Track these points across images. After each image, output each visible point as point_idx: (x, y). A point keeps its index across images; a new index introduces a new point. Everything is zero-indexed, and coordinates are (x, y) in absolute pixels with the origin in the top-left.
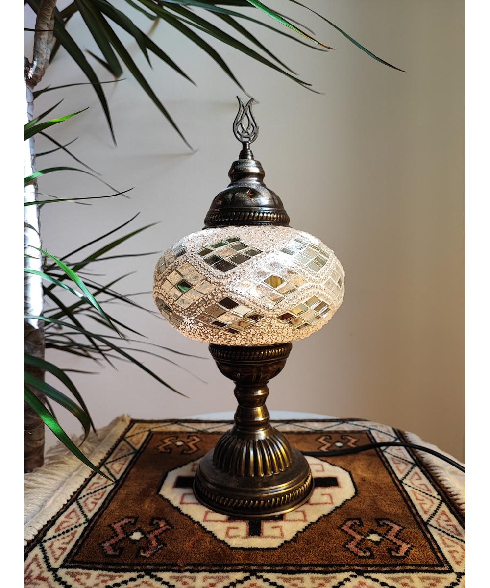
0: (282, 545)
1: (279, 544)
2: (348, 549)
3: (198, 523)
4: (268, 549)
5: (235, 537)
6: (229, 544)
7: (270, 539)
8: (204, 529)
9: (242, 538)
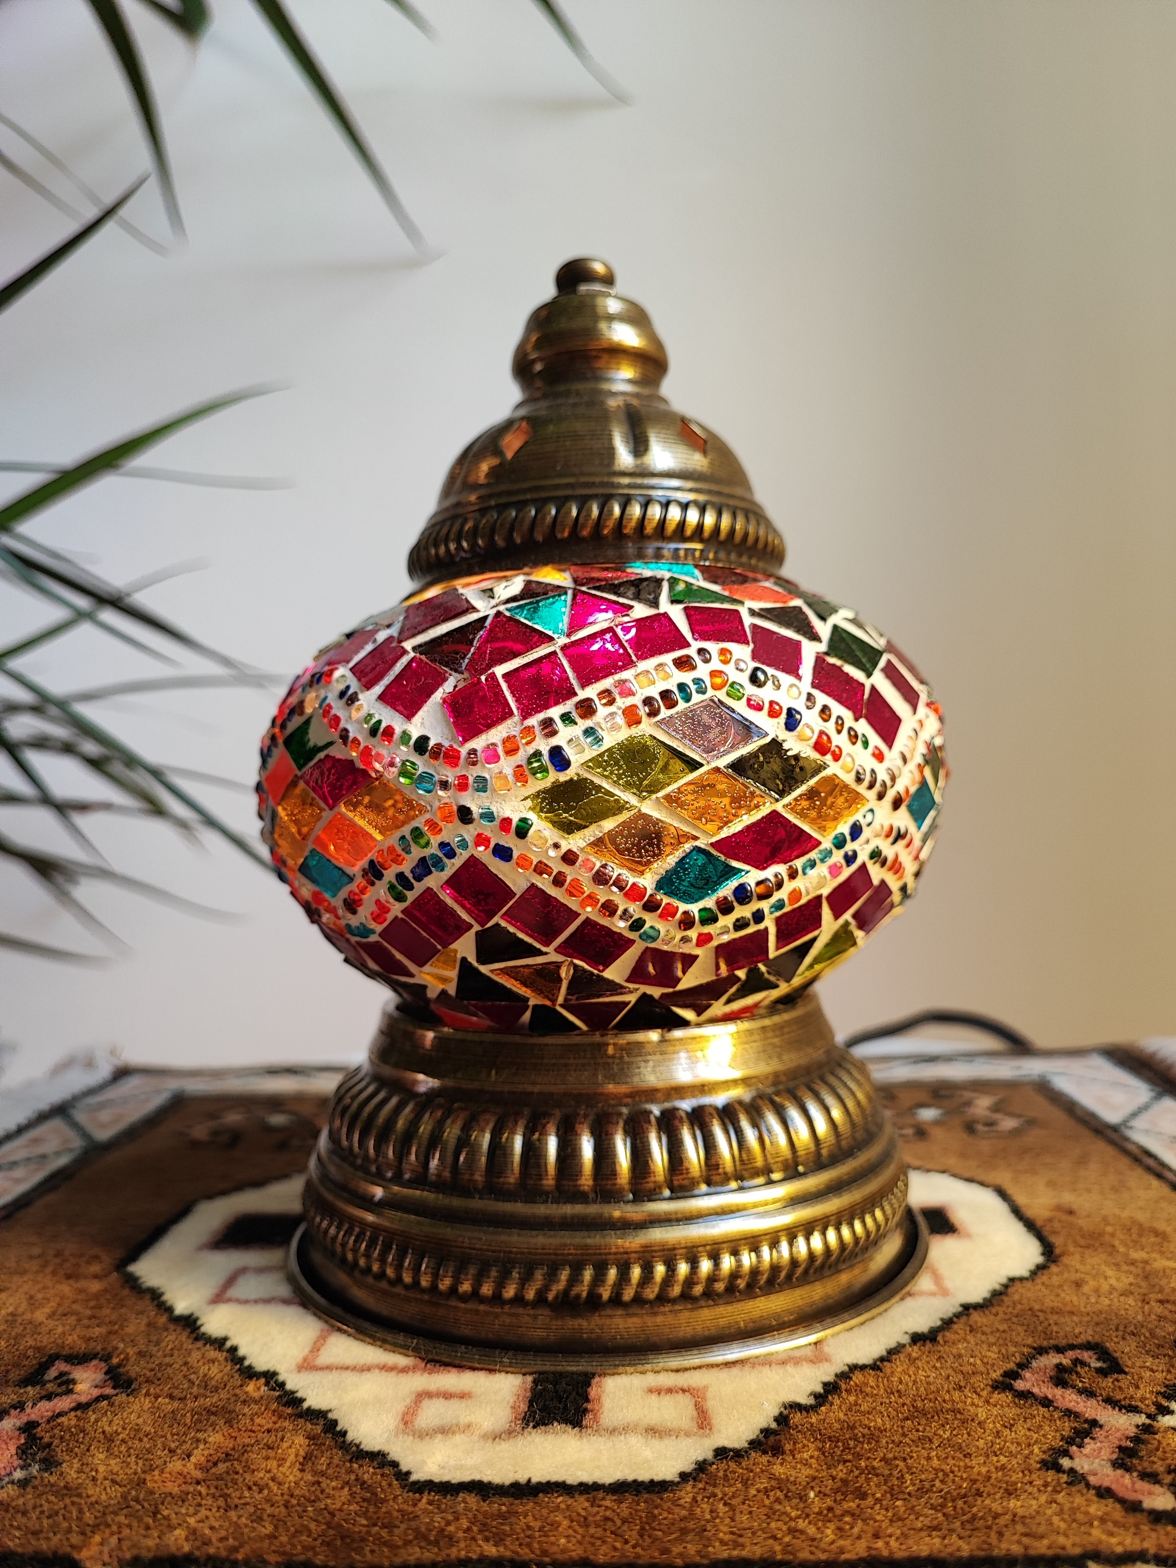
0: (702, 1466)
1: (688, 1466)
2: (1076, 1478)
3: (269, 1376)
4: (620, 1488)
5: (445, 1431)
6: (404, 1468)
7: (635, 1441)
8: (292, 1400)
9: (485, 1437)
